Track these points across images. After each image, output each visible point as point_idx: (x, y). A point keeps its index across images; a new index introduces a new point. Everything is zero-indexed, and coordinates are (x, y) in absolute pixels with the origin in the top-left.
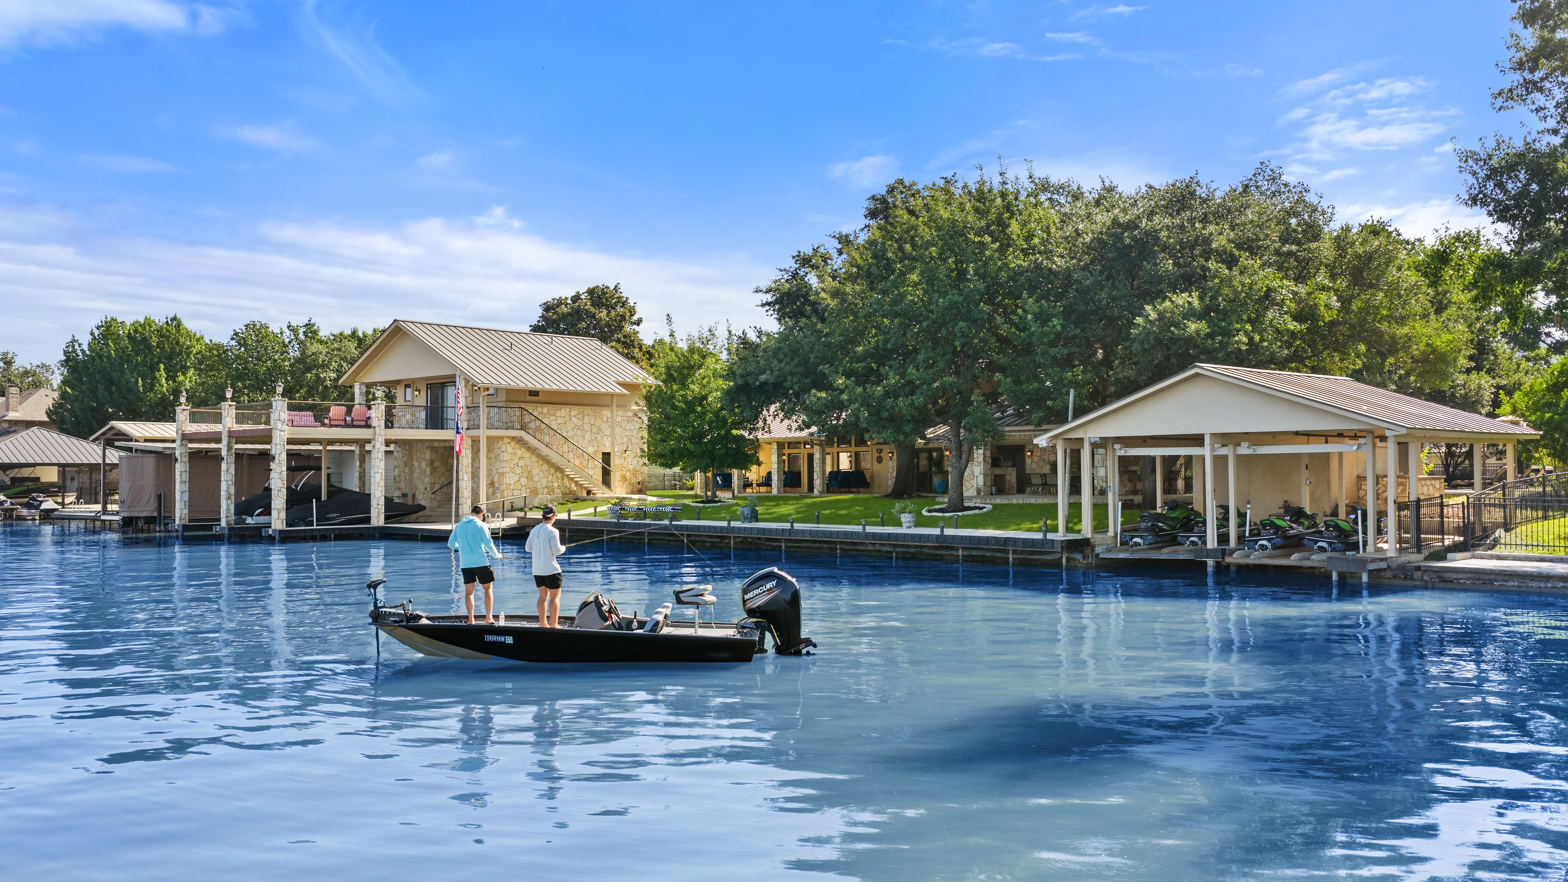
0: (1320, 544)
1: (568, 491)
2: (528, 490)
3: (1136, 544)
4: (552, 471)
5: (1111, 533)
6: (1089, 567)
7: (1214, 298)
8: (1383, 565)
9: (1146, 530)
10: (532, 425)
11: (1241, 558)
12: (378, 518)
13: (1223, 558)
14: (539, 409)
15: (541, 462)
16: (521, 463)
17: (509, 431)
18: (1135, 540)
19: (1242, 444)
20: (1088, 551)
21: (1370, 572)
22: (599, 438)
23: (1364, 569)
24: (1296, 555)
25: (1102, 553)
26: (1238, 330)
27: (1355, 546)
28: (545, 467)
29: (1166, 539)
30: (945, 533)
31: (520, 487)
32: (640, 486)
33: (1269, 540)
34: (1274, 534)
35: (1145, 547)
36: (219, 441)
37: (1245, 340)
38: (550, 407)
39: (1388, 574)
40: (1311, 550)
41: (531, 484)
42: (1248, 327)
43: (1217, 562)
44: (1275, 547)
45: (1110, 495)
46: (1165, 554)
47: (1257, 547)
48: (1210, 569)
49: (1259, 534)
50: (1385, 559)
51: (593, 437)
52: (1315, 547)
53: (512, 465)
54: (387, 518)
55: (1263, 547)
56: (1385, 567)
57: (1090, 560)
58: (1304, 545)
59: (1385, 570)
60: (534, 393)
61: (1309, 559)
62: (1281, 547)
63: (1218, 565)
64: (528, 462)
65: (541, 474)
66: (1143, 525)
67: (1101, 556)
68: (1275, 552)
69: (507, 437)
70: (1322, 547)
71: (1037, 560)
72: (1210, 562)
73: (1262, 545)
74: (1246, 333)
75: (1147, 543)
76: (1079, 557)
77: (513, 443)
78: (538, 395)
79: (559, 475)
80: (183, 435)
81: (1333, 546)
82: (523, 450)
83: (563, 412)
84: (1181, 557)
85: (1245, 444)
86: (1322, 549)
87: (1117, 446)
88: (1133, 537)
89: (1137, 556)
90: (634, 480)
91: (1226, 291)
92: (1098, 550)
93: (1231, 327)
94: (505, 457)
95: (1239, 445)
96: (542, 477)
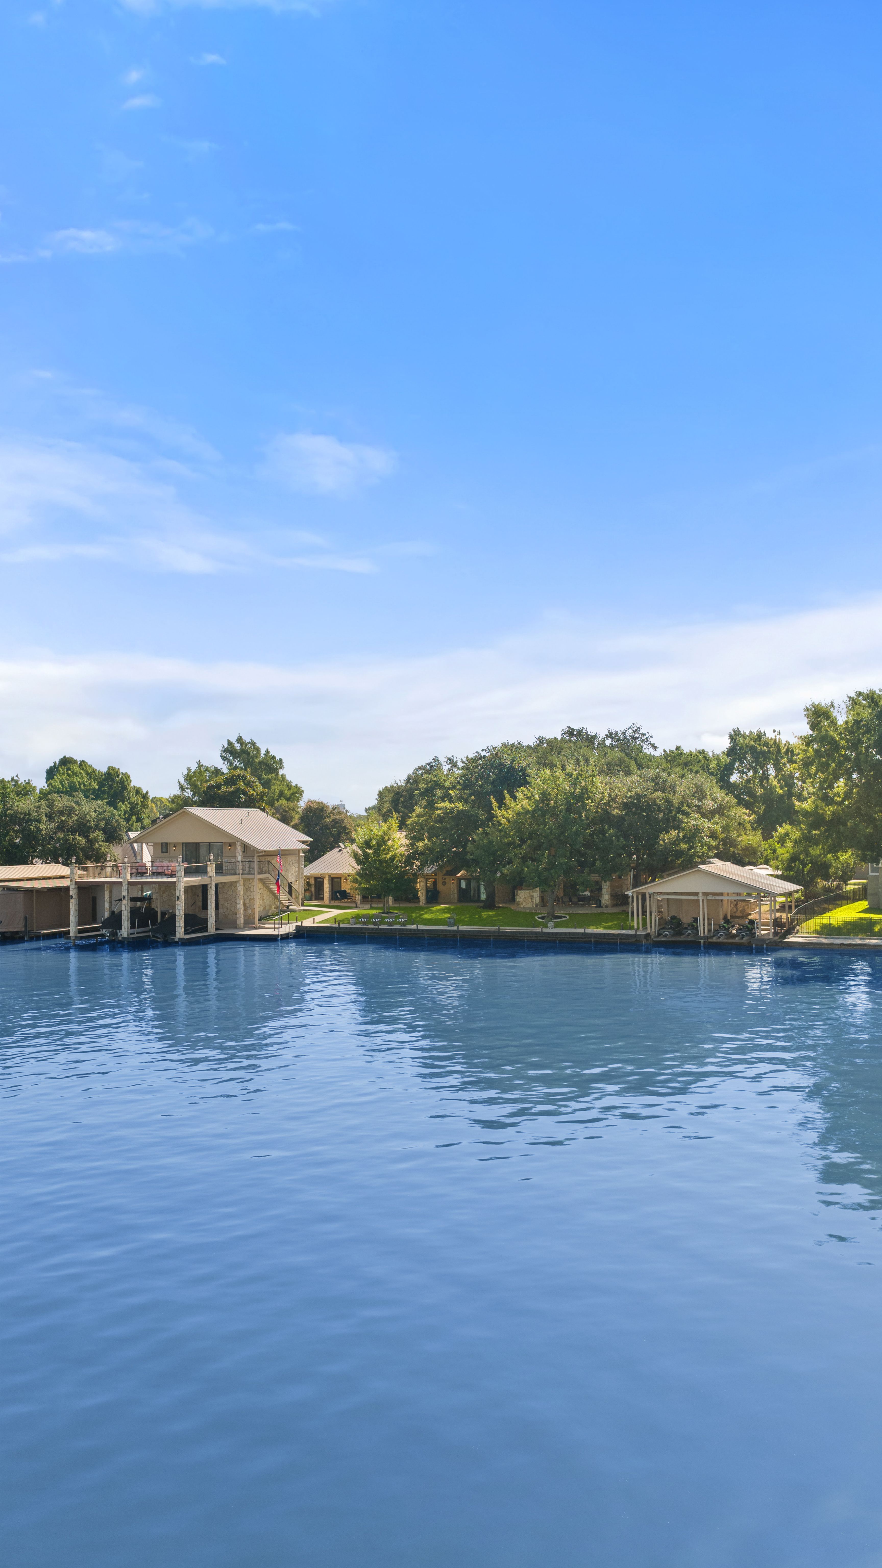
17: (265, 875)
18: (666, 933)
30: (586, 932)
72: (702, 941)
75: (671, 934)
92: (652, 937)
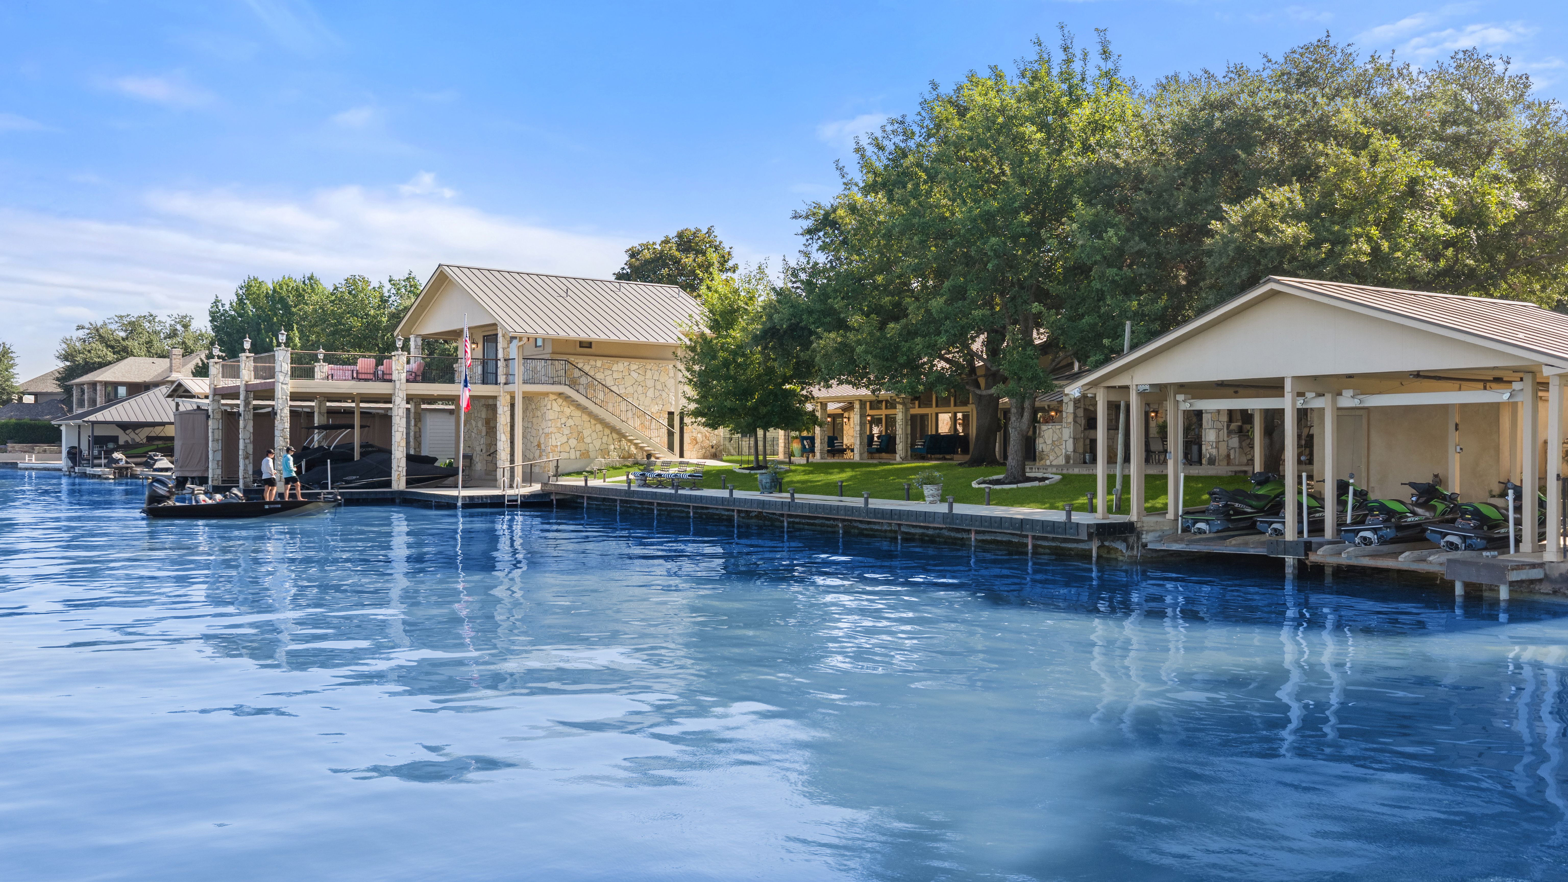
0: (1449, 538)
1: (626, 454)
2: (578, 453)
3: (1200, 531)
4: (607, 431)
5: (1170, 515)
6: (1134, 562)
7: (1327, 195)
8: (1537, 574)
9: (1216, 511)
10: (583, 380)
11: (1331, 555)
12: (399, 481)
13: (1307, 555)
14: (592, 363)
15: (593, 422)
16: (570, 422)
17: (554, 386)
18: (1200, 525)
19: (1345, 392)
20: (1132, 539)
21: (1512, 584)
22: (664, 395)
23: (1503, 580)
24: (1407, 554)
25: (1150, 542)
26: (1358, 236)
27: (1501, 544)
28: (599, 427)
29: (1242, 524)
30: (955, 511)
31: (568, 449)
32: (714, 450)
33: (1375, 531)
34: (1384, 521)
35: (1212, 535)
36: (236, 396)
37: (1366, 248)
38: (605, 360)
39: (1546, 588)
40: (1436, 547)
41: (582, 447)
42: (1374, 232)
43: (1299, 560)
44: (1383, 541)
45: (1170, 463)
46: (1233, 546)
47: (1357, 540)
48: (1289, 571)
49: (1362, 522)
50: (1542, 565)
51: (657, 394)
52: (1442, 544)
53: (559, 425)
54: (409, 483)
55: (1366, 541)
56: (1541, 576)
57: (1135, 553)
58: (1428, 540)
59: (1540, 581)
60: (586, 345)
61: (1425, 560)
62: (1393, 541)
63: (1301, 565)
64: (578, 421)
65: (594, 435)
66: (1213, 505)
67: (1150, 546)
68: (1385, 548)
69: (552, 393)
70: (1452, 543)
71: (1071, 549)
72: (1289, 560)
73: (1365, 538)
74: (1370, 239)
75: (1215, 529)
76: (1121, 546)
77: (560, 401)
78: (590, 347)
79: (615, 436)
80: (215, 389)
81: (1469, 541)
82: (572, 408)
83: (621, 366)
84: (1252, 552)
85: (1348, 393)
86: (1452, 546)
87: (1180, 397)
88: (1196, 521)
89: (1195, 548)
90: (707, 443)
91: (1349, 184)
92: (1145, 538)
93: (1348, 231)
94: (550, 415)
95: (1340, 394)
96: (594, 437)
